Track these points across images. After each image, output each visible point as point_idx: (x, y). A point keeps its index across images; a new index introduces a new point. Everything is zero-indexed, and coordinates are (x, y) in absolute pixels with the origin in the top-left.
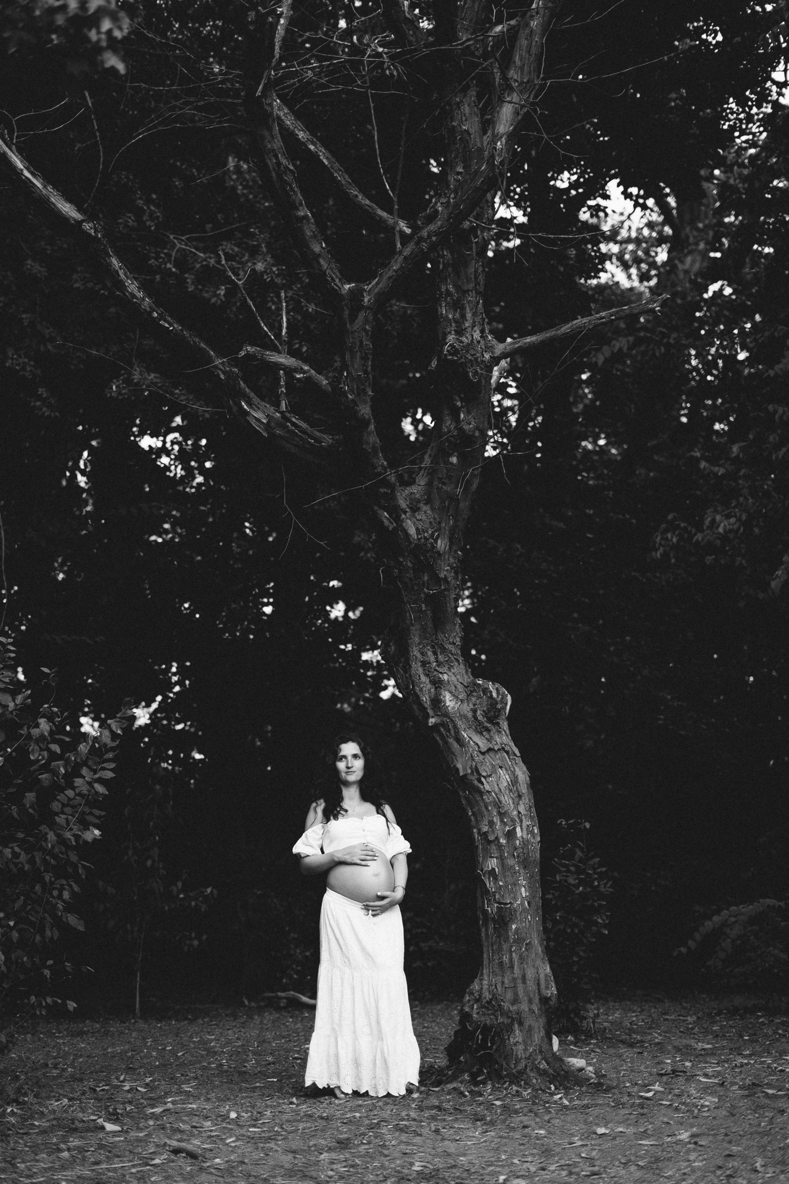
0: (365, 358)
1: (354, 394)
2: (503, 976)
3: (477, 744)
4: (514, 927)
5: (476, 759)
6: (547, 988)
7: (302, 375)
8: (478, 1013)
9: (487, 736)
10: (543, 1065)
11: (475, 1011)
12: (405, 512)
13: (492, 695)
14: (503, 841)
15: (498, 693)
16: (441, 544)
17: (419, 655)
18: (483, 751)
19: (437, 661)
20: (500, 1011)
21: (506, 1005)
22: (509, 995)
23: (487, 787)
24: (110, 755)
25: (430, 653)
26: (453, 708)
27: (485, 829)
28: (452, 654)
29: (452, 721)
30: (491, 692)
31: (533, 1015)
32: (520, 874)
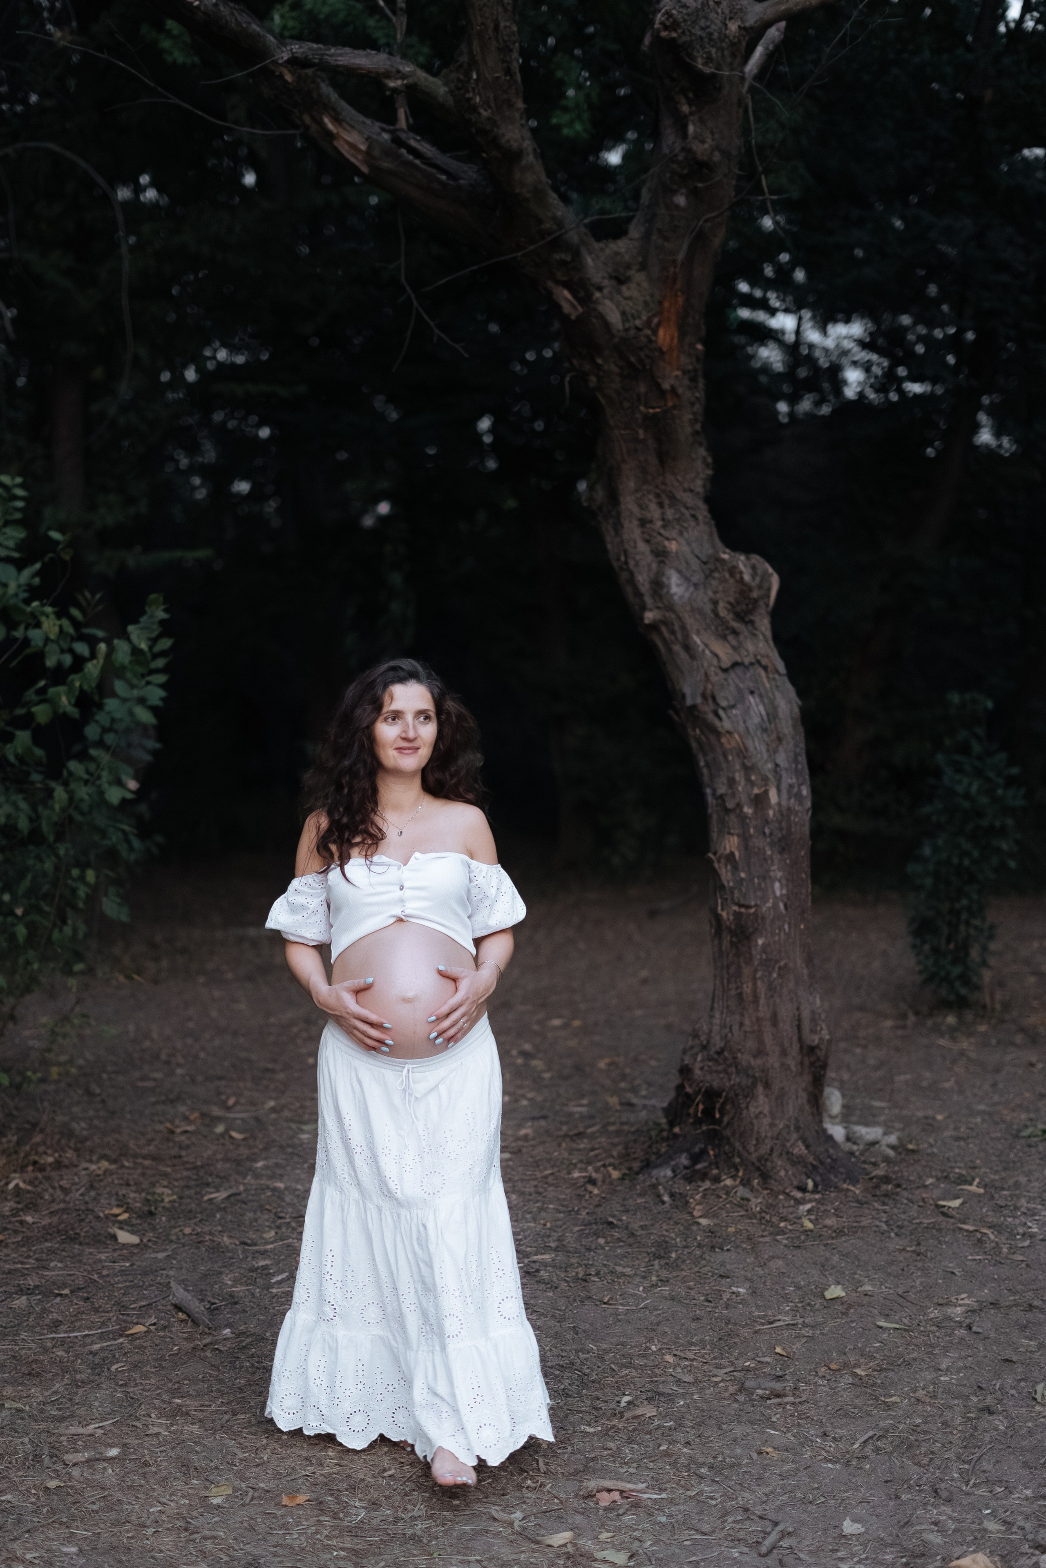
0: (505, 49)
1: (490, 107)
2: (742, 1015)
3: (716, 655)
4: (760, 942)
5: (714, 679)
6: (813, 1031)
7: (399, 82)
8: (702, 1069)
9: (734, 642)
10: (800, 1149)
11: (698, 1065)
12: (600, 289)
13: (742, 578)
14: (748, 810)
15: (754, 576)
16: (665, 337)
17: (636, 510)
18: (724, 666)
19: (663, 520)
20: (736, 1067)
21: (744, 1059)
22: (751, 1044)
23: (727, 725)
24: (160, 663)
25: (653, 506)
26: (682, 597)
27: (722, 790)
28: (687, 508)
29: (679, 618)
30: (741, 573)
31: (789, 1072)
32: (772, 861)
